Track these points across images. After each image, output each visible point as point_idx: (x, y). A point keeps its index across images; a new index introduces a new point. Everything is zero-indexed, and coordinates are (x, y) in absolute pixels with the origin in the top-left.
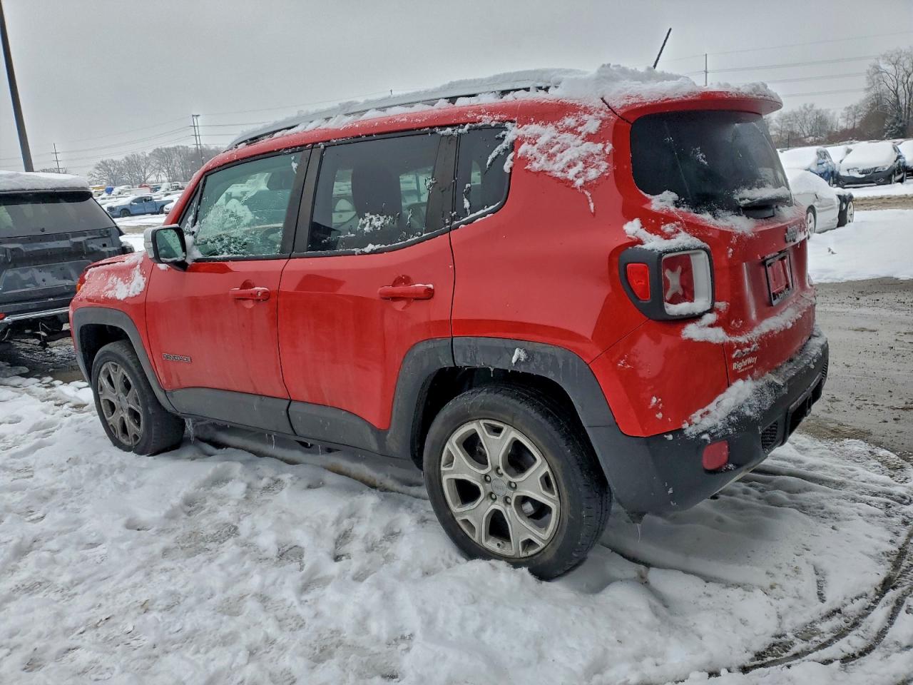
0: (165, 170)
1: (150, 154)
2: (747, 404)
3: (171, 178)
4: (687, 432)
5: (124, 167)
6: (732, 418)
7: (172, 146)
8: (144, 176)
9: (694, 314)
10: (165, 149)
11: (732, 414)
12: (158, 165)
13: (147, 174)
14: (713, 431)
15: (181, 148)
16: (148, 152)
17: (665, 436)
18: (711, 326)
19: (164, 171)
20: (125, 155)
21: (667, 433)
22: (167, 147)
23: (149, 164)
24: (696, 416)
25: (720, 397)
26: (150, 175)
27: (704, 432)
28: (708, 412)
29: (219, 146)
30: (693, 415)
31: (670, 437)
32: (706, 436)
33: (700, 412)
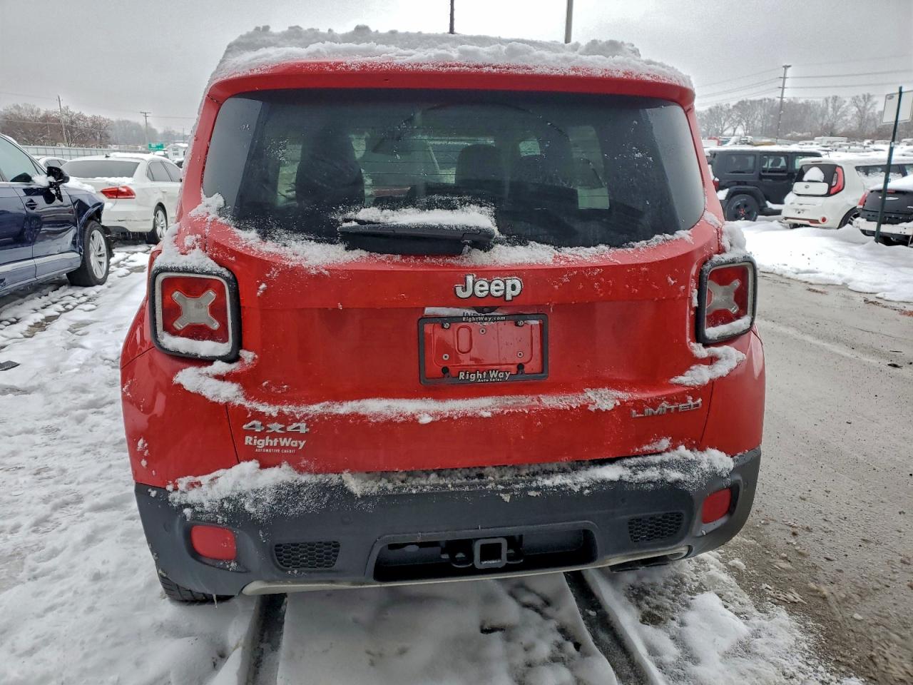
0: (744, 124)
1: (734, 107)
2: (253, 495)
3: (748, 132)
4: (170, 496)
5: (705, 118)
6: (226, 505)
7: (758, 98)
8: (722, 128)
9: (196, 355)
10: (751, 102)
11: (228, 499)
12: (738, 118)
13: (726, 126)
14: (197, 509)
15: (767, 101)
16: (734, 103)
17: (150, 490)
18: (219, 377)
19: (742, 124)
20: (709, 106)
21: (154, 488)
22: (752, 99)
23: (729, 116)
24: (183, 482)
25: (221, 472)
26: (728, 127)
27: (188, 505)
28: (199, 484)
29: (810, 100)
30: (180, 479)
31: (153, 493)
32: (187, 511)
33: (189, 479)
